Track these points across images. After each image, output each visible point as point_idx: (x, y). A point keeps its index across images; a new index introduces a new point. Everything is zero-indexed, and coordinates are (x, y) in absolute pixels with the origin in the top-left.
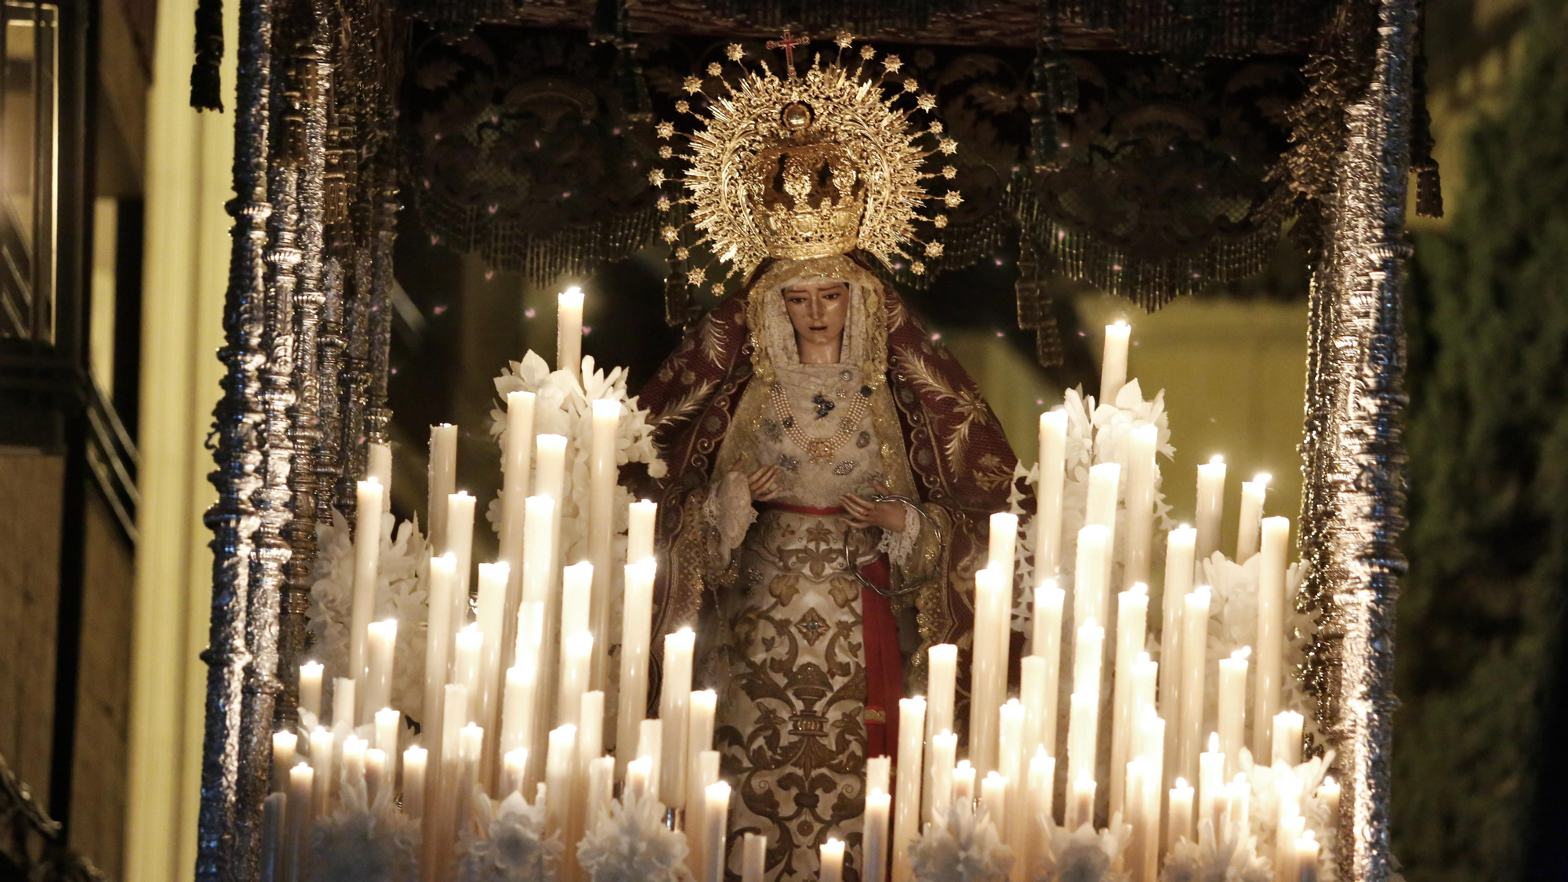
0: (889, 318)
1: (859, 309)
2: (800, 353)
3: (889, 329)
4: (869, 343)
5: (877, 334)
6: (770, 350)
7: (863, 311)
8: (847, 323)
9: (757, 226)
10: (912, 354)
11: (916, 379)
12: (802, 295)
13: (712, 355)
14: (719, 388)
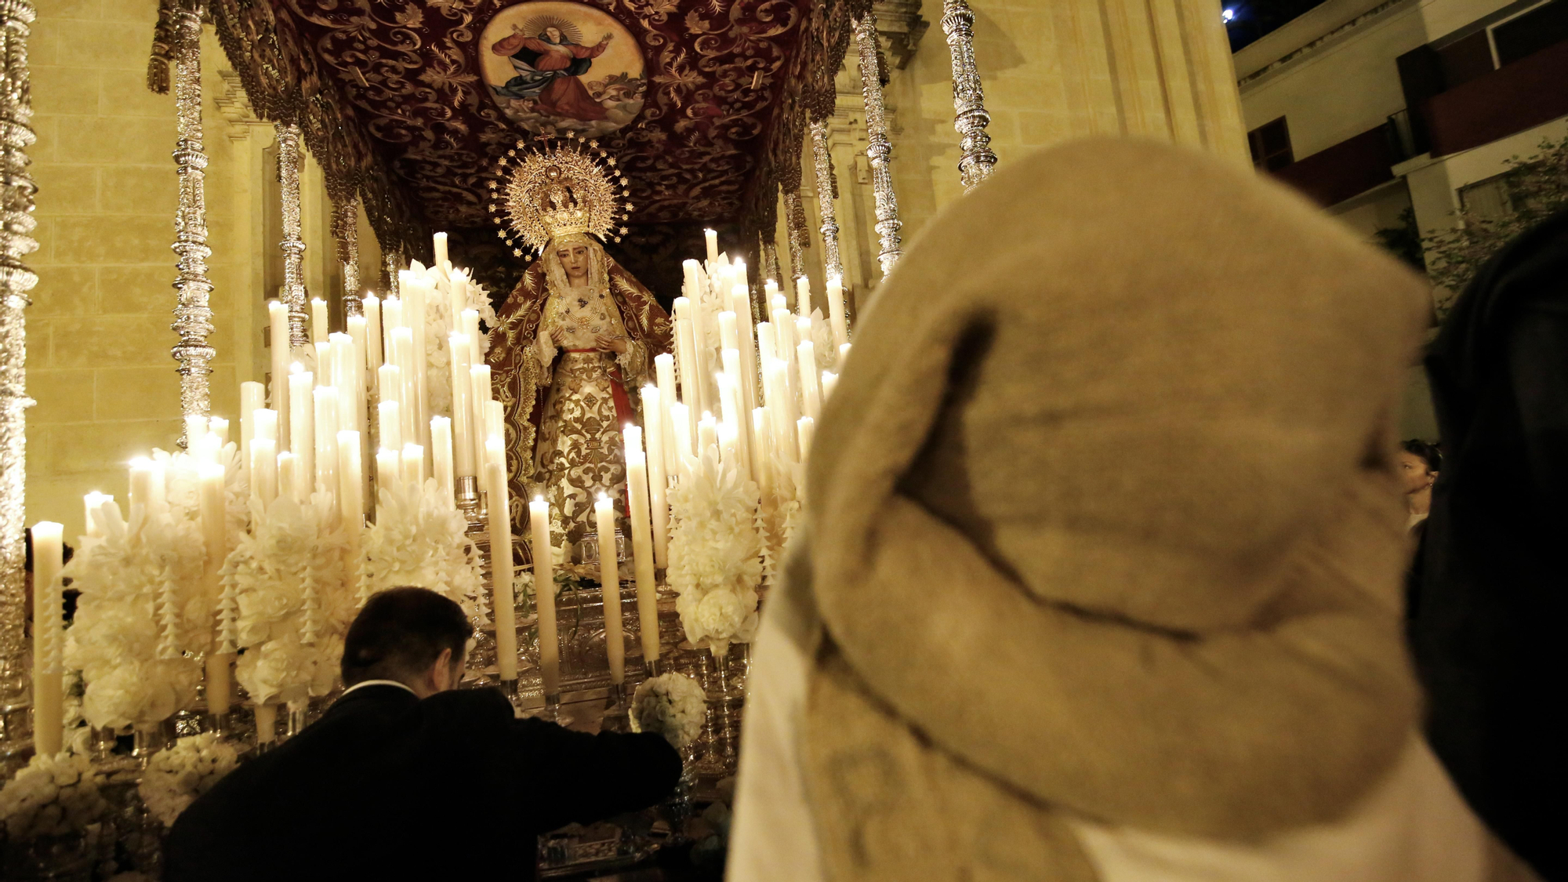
0: (608, 262)
4: (600, 275)
6: (555, 282)
7: (595, 260)
8: (589, 266)
11: (623, 289)
13: (530, 288)
14: (534, 303)
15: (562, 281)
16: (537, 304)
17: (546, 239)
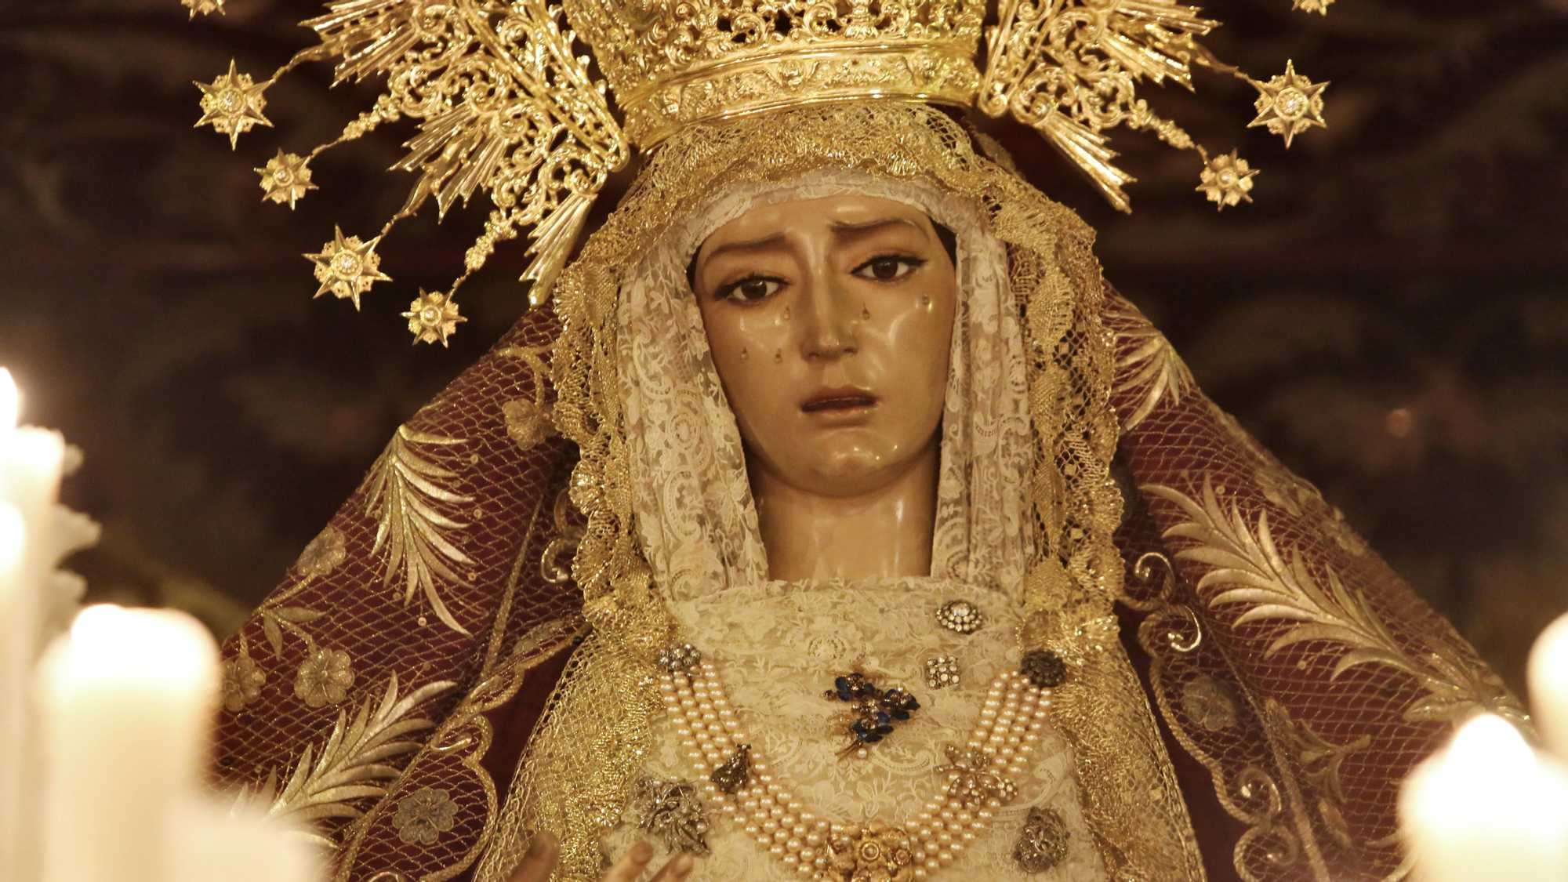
0: (1123, 375)
1: (999, 341)
2: (769, 531)
3: (1125, 415)
4: (1044, 477)
5: (1074, 438)
6: (648, 528)
7: (1016, 346)
8: (954, 404)
9: (578, 48)
10: (1223, 503)
11: (1242, 605)
12: (766, 264)
13: (418, 575)
14: (441, 708)
15: (708, 517)
16: (471, 711)
17: (604, 164)
